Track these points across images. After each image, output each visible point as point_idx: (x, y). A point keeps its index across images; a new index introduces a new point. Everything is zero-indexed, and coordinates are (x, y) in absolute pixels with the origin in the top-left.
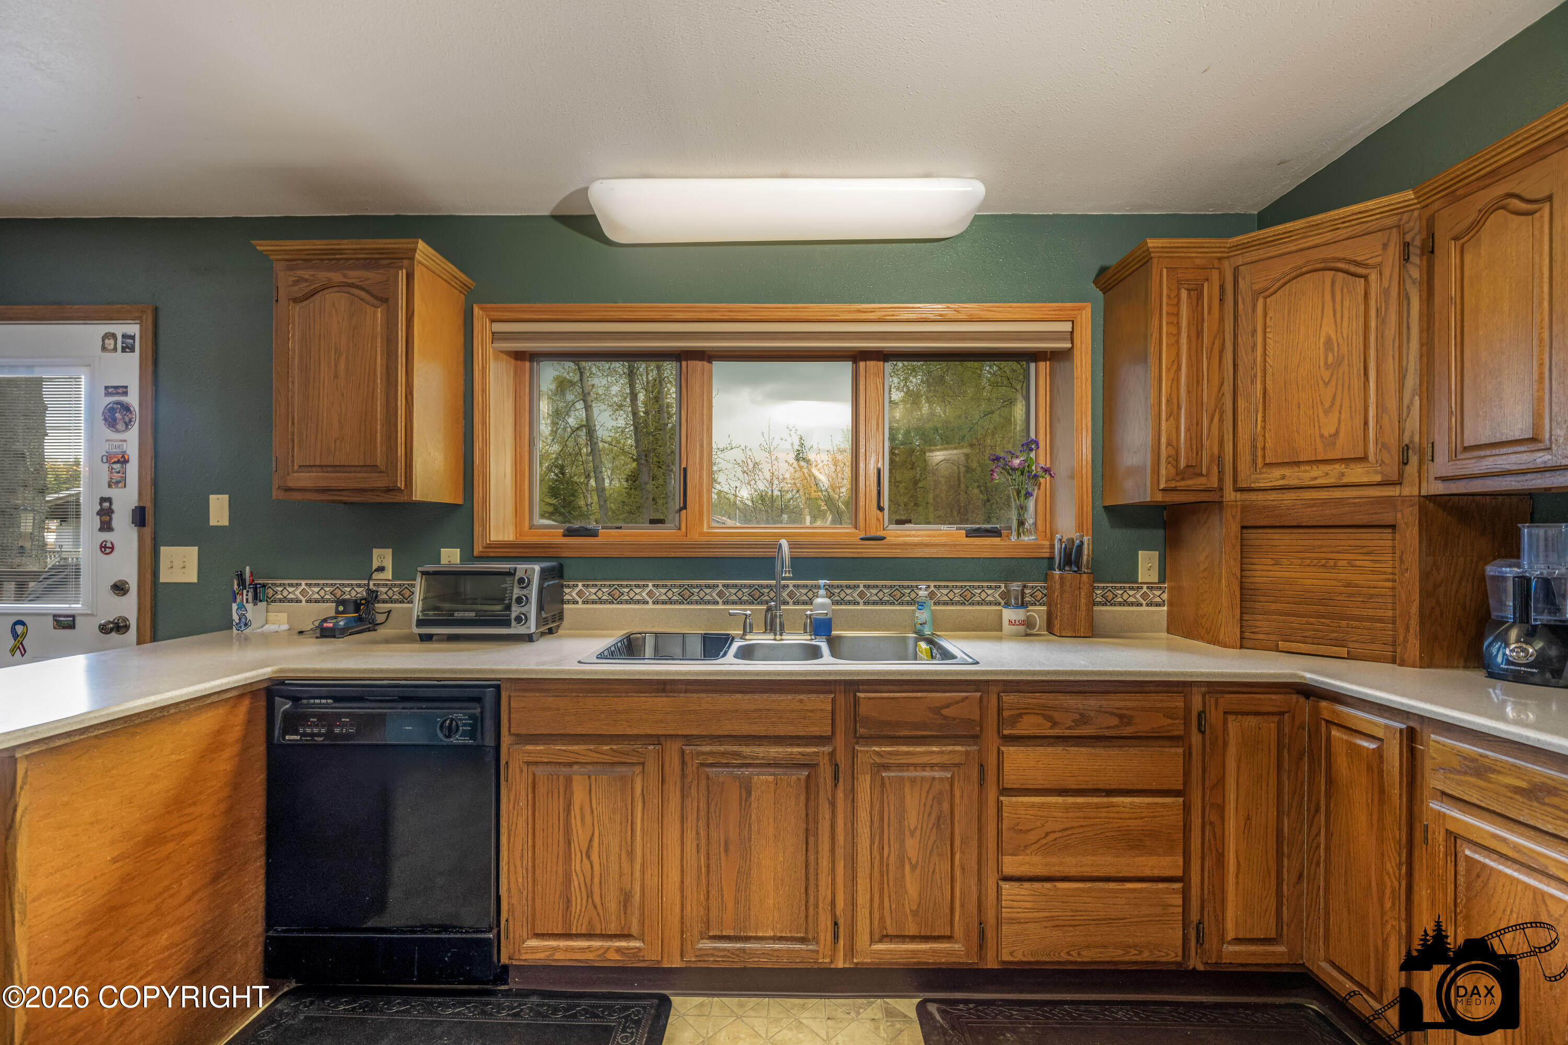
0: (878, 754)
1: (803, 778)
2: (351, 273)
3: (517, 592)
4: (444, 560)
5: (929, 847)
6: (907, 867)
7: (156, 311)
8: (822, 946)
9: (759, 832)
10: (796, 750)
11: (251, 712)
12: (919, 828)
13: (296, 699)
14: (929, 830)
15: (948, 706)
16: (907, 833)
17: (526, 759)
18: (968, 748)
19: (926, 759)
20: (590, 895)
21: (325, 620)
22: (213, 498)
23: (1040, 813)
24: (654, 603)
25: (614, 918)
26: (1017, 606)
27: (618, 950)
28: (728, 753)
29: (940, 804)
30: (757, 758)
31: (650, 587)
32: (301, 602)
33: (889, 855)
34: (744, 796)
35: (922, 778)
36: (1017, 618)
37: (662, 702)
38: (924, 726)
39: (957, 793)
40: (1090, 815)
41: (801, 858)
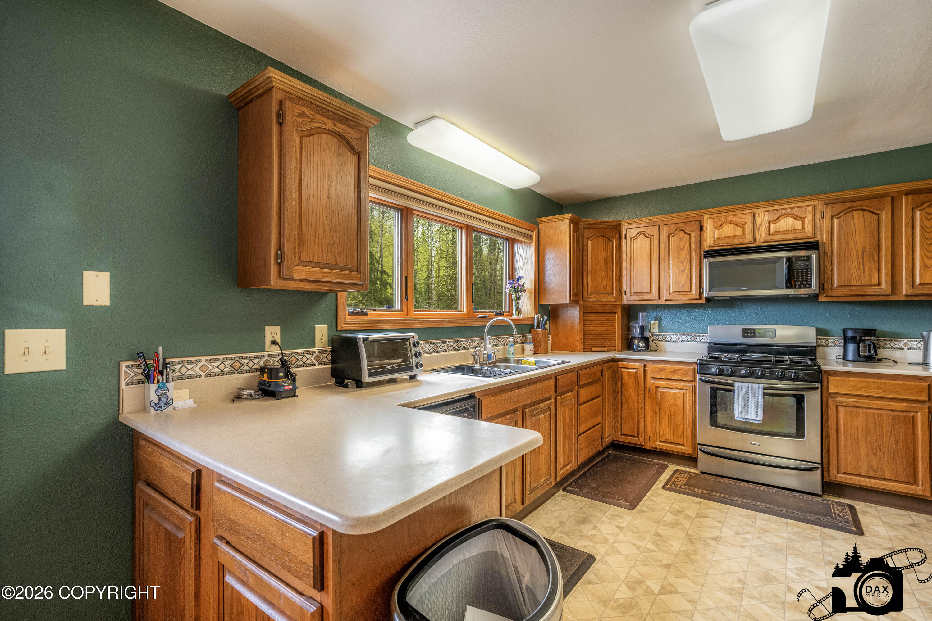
2: (339, 125)
3: (414, 350)
30: (541, 408)
32: (200, 377)
34: (538, 425)
36: (532, 348)
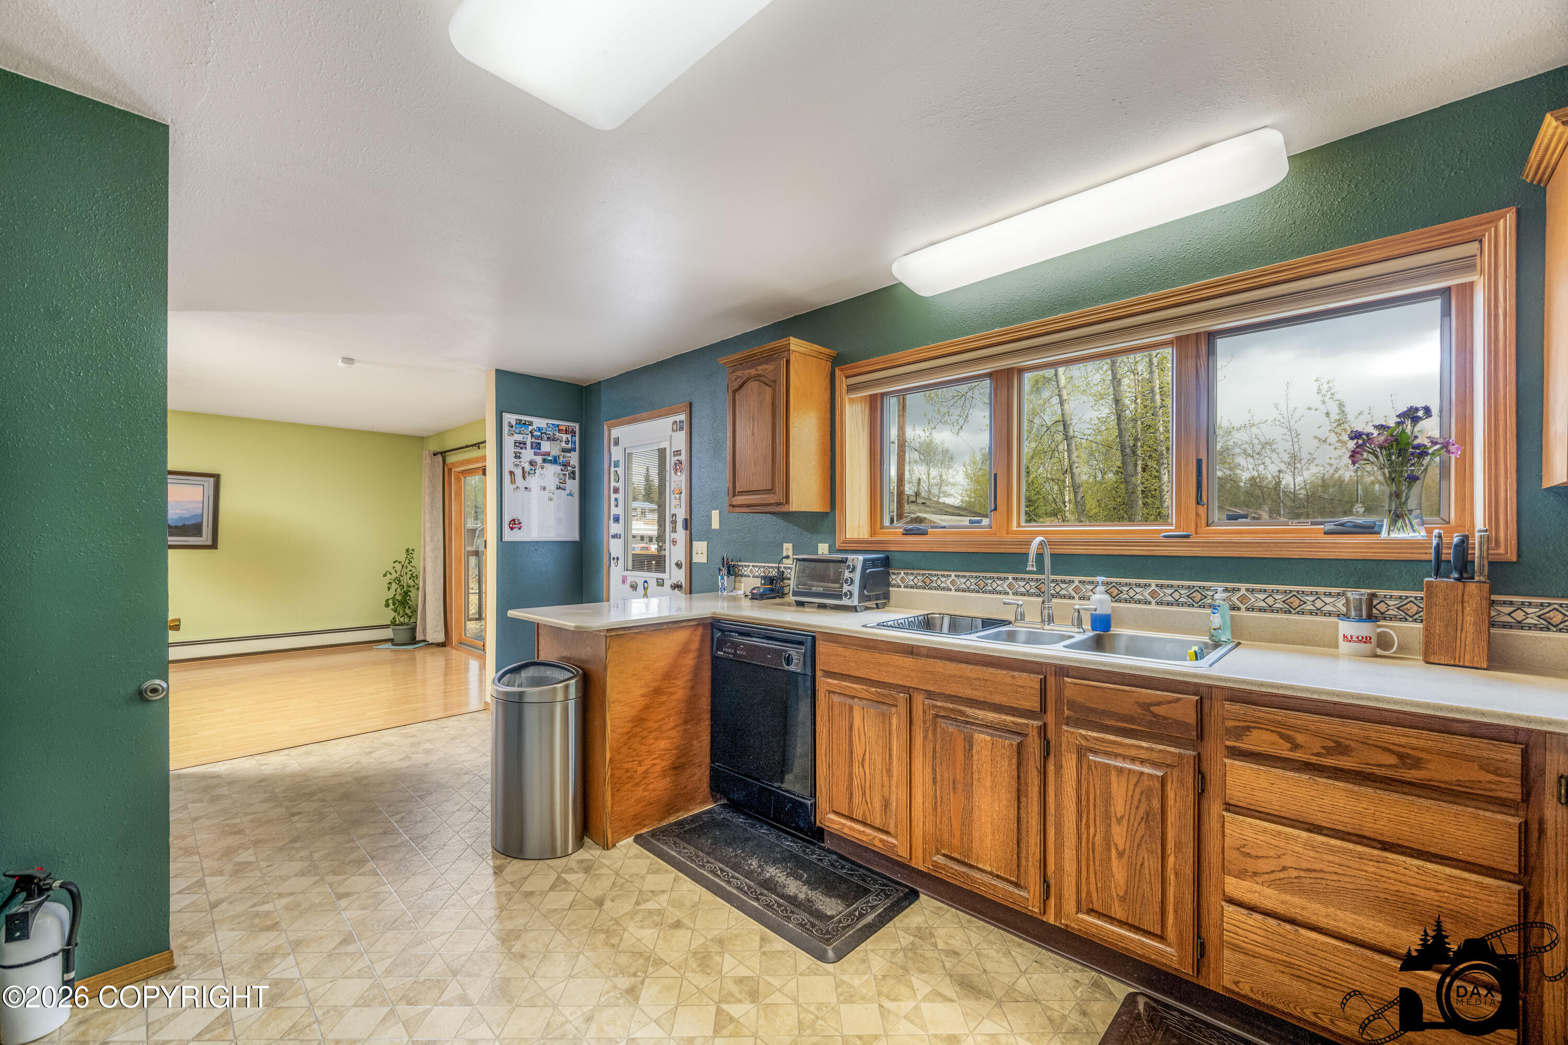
0: (1084, 737)
1: (1015, 743)
2: (759, 368)
3: (847, 574)
4: (820, 552)
5: (1137, 840)
6: (1113, 851)
7: (691, 404)
8: (1032, 893)
9: (979, 779)
10: (1009, 718)
11: (703, 636)
12: (1127, 817)
13: (723, 631)
14: (1136, 825)
15: (1158, 704)
16: (1114, 820)
17: (828, 688)
18: (1182, 751)
19: (1133, 753)
20: (864, 794)
21: (754, 589)
22: (713, 512)
23: (1273, 842)
24: (956, 590)
25: (878, 815)
26: (1360, 619)
27: (881, 841)
28: (955, 710)
29: (1149, 800)
30: (977, 719)
31: (953, 577)
32: (750, 577)
33: (1095, 835)
34: (967, 747)
35: (1130, 770)
36: (1355, 634)
37: (908, 661)
38: (1131, 720)
39: (1171, 794)
40: (1351, 863)
41: (1013, 813)
